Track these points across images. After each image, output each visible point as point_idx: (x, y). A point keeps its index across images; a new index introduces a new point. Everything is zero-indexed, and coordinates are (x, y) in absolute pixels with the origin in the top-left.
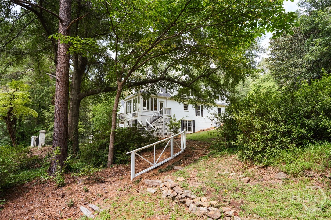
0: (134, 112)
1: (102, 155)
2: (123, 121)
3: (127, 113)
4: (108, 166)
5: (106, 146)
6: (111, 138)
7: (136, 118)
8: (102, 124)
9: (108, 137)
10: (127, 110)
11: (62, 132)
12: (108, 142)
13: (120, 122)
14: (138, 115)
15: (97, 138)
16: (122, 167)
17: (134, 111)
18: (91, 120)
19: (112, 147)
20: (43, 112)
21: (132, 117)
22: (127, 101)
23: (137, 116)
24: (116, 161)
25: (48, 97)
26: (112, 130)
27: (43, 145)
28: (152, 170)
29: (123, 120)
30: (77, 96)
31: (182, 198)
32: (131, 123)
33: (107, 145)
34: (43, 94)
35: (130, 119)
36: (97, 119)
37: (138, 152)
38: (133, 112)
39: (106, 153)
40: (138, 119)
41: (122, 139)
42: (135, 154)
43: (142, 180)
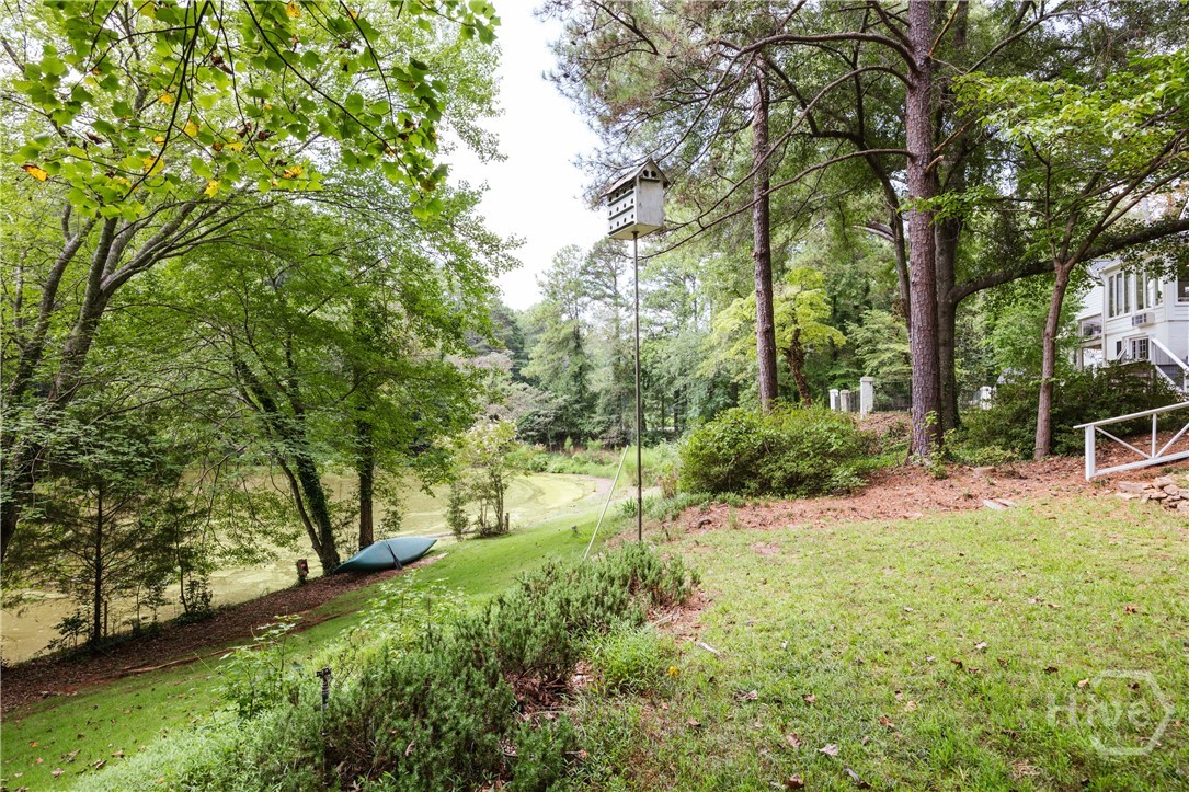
0: (1141, 312)
1: (1020, 433)
2: (1097, 342)
3: (1111, 315)
4: (1036, 457)
5: (1029, 415)
6: (1043, 398)
7: (1148, 332)
8: (1022, 353)
9: (1036, 394)
10: (1111, 302)
11: (930, 385)
12: (1036, 405)
13: (1087, 345)
14: (1157, 321)
15: (1005, 396)
16: (1073, 461)
17: (1141, 307)
18: (984, 341)
19: (1044, 417)
20: (850, 328)
21: (1131, 327)
22: (1110, 275)
23: (1152, 325)
24: (1057, 449)
25: (856, 288)
26: (1044, 379)
27: (870, 409)
28: (1148, 467)
29: (1098, 338)
30: (949, 296)
31: (1173, 500)
32: (1128, 348)
33: (1033, 413)
34: (844, 280)
35: (1124, 335)
36: (1002, 340)
37: (1106, 427)
38: (1134, 311)
39: (1031, 430)
40: (1153, 336)
41: (1074, 399)
42: (1096, 431)
43: (1112, 482)
